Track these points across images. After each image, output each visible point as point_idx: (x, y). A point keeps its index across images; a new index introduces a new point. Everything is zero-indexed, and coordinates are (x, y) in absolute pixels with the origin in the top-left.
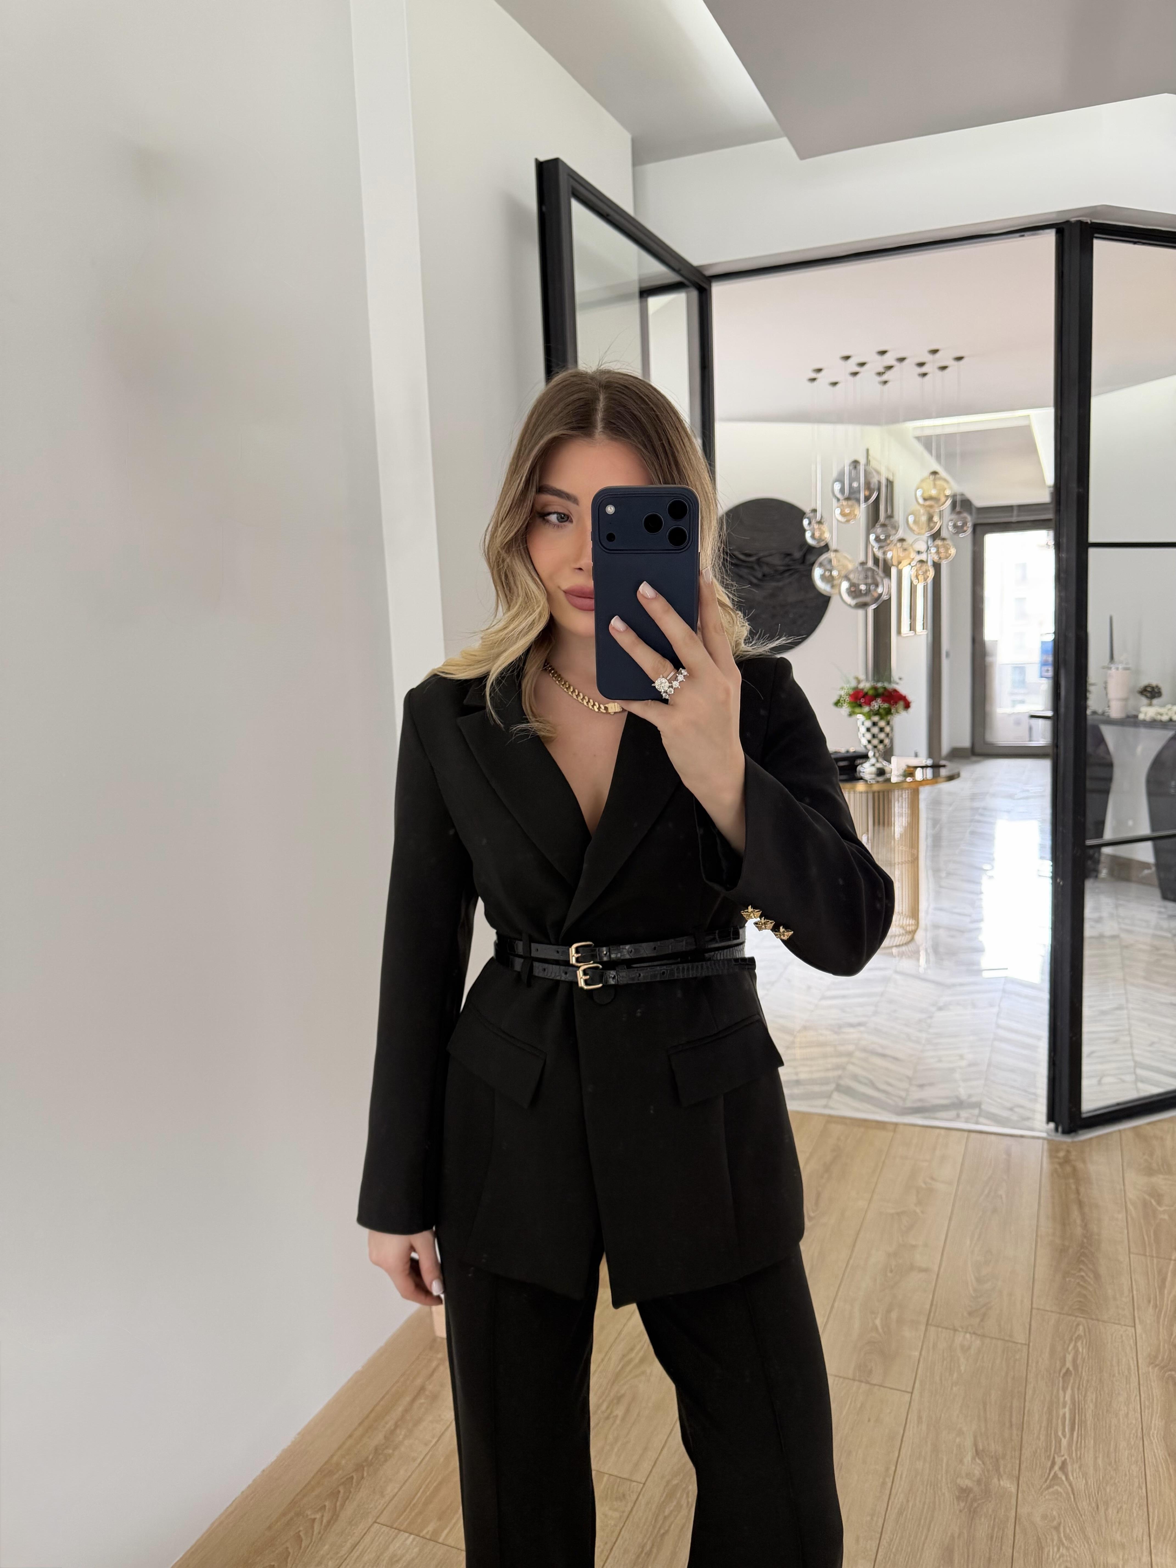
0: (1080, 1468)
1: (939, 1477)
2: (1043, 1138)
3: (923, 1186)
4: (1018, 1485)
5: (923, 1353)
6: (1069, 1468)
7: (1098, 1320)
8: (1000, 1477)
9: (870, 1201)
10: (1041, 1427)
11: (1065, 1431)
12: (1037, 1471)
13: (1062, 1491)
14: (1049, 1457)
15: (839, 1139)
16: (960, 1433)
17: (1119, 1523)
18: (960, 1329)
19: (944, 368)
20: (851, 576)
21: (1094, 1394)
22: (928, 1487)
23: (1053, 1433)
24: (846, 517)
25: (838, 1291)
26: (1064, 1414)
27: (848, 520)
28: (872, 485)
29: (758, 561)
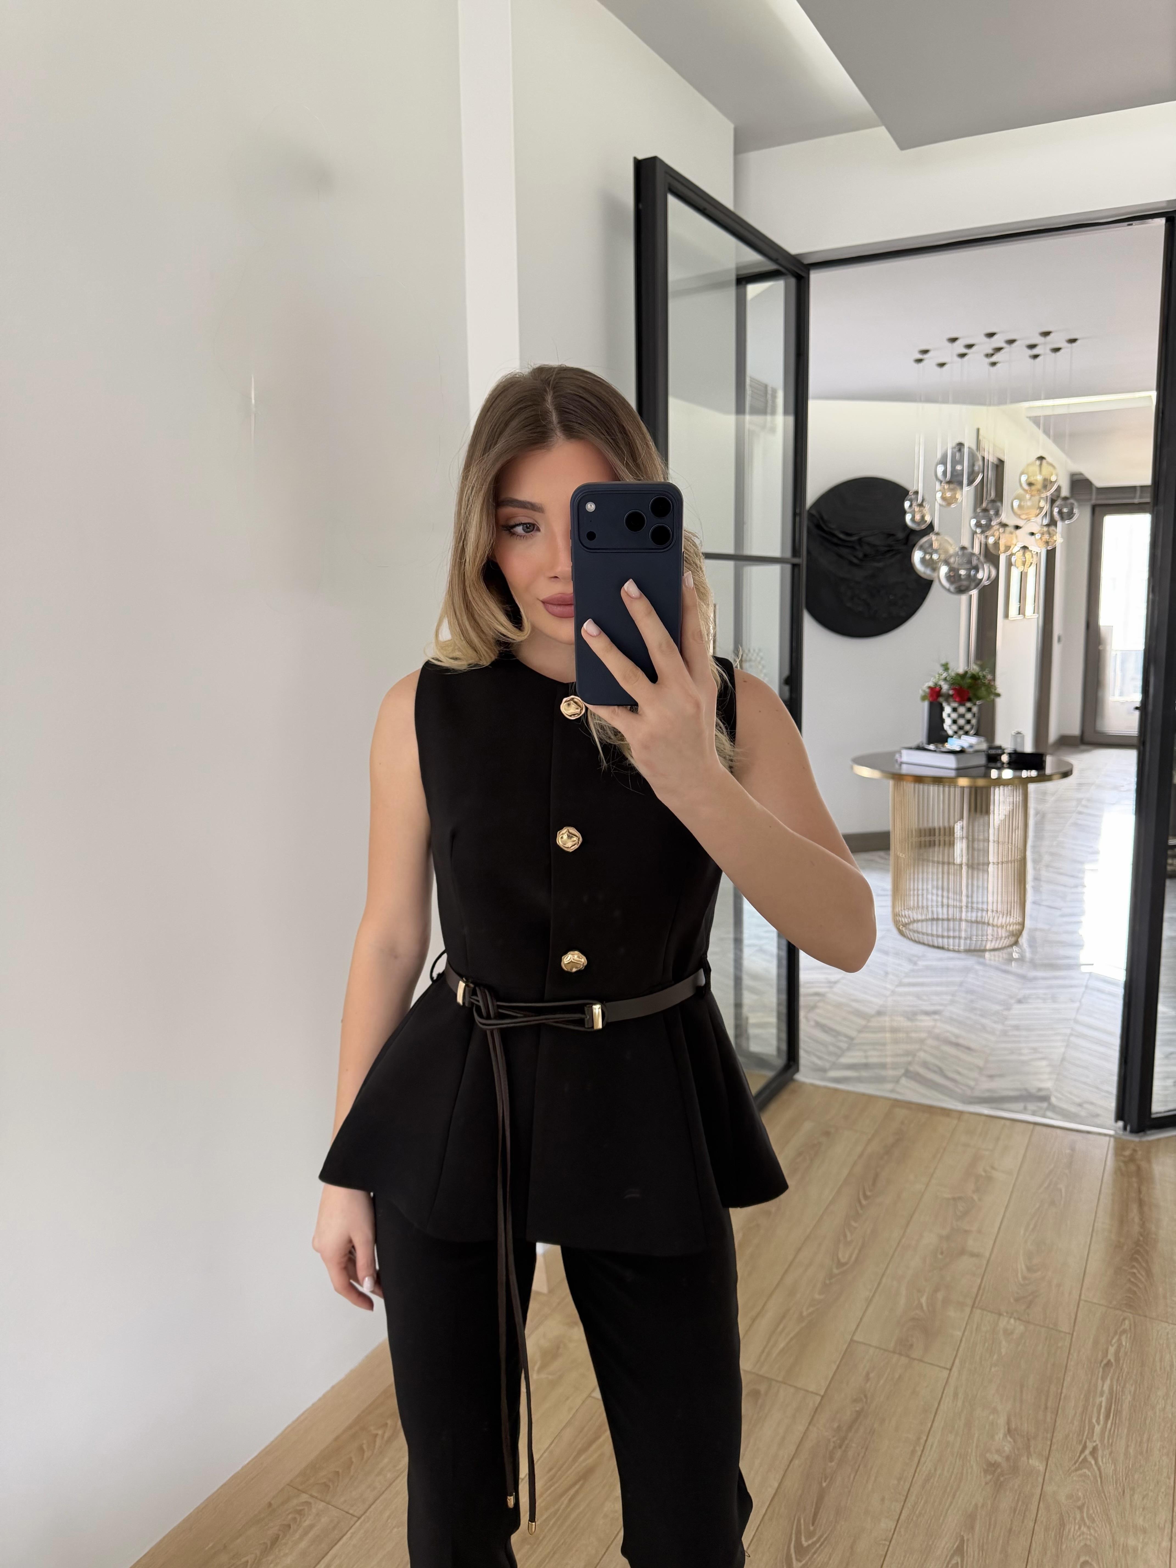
0: (1110, 1454)
1: (969, 1451)
2: (1110, 1136)
3: (983, 1174)
4: (1047, 1465)
5: (966, 1333)
6: (1100, 1453)
7: (1146, 1316)
8: (1029, 1456)
9: (928, 1184)
10: (1075, 1413)
11: (1100, 1419)
12: (1067, 1454)
13: (1090, 1474)
14: (1081, 1441)
15: (902, 1123)
16: (995, 1411)
17: (1144, 1509)
19: (1057, 350)
20: (952, 560)
21: (1134, 1386)
22: (958, 1459)
23: (1087, 1420)
24: (948, 501)
25: (887, 1268)
26: (1101, 1402)
27: (949, 504)
28: (976, 468)
29: (860, 541)
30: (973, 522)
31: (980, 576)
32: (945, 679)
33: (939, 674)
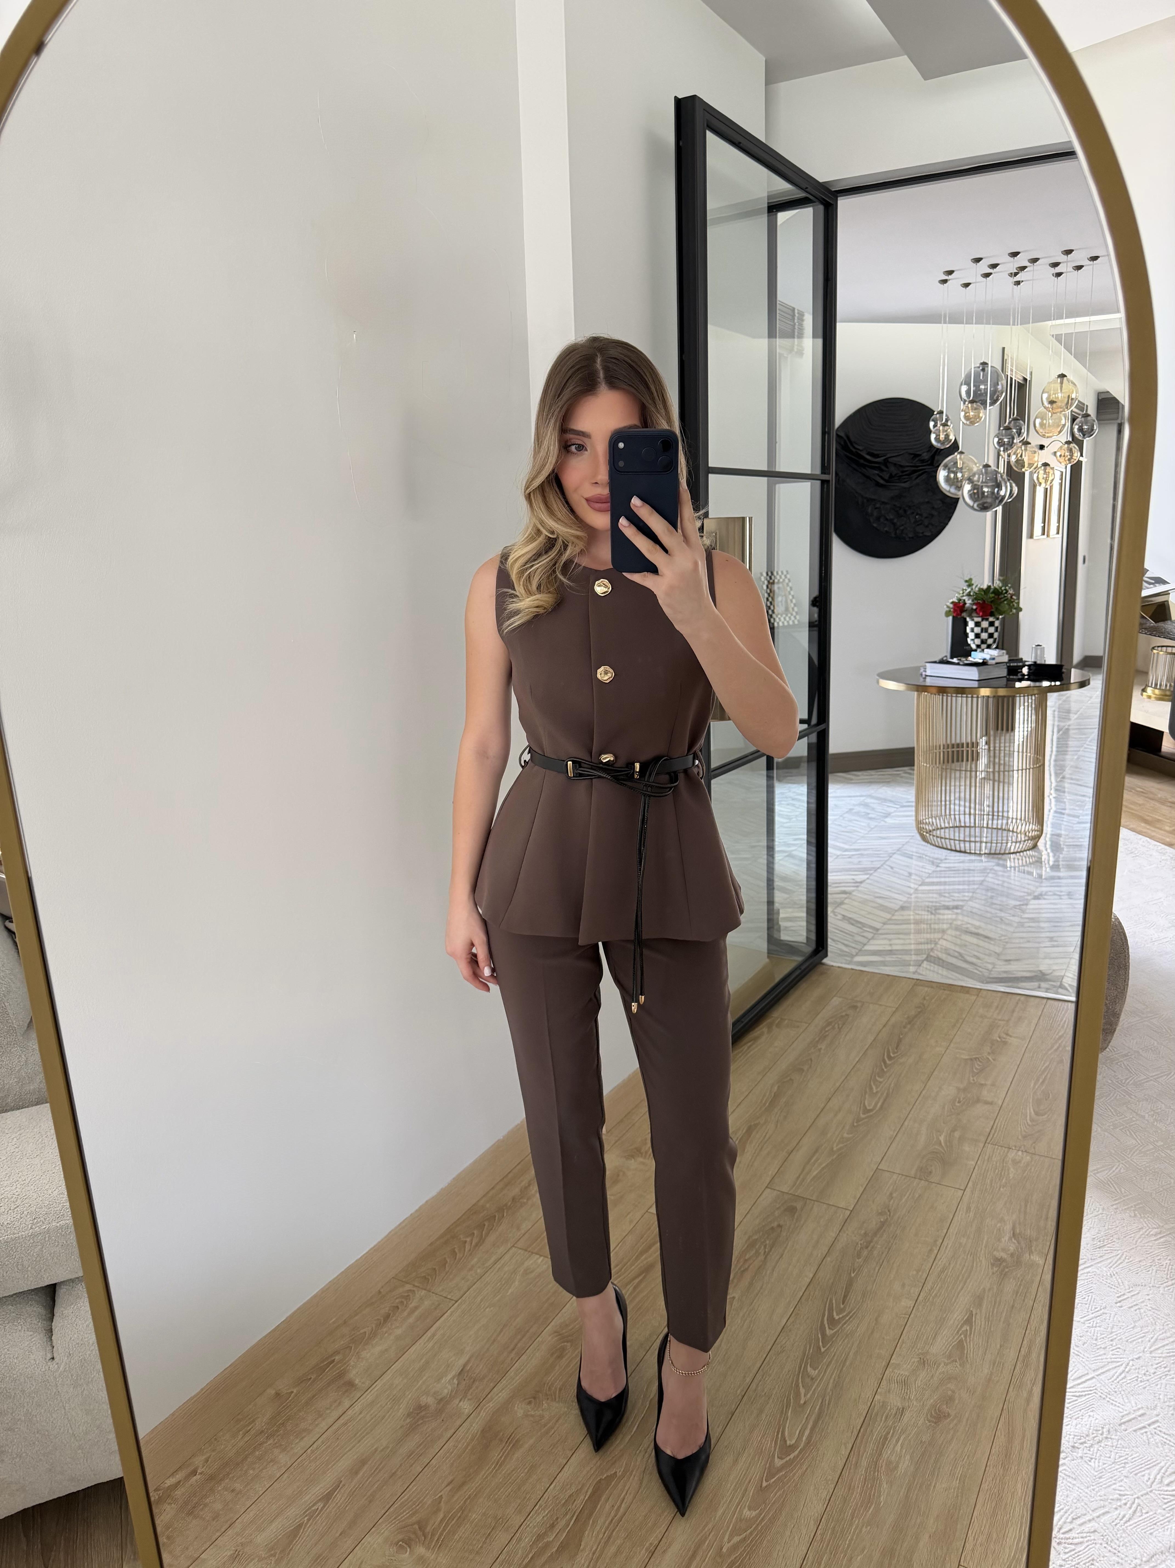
1: (979, 1250)
3: (998, 1039)
4: (1046, 1260)
5: (979, 1162)
8: (1031, 1252)
9: (947, 1048)
15: (924, 999)
16: (1002, 1220)
18: (1014, 1148)
19: (1079, 268)
20: (976, 478)
22: (969, 1256)
24: (971, 421)
25: (909, 1113)
27: (972, 423)
28: (1000, 387)
29: (886, 462)
30: (996, 440)
31: (1002, 493)
32: (969, 595)
33: (963, 590)
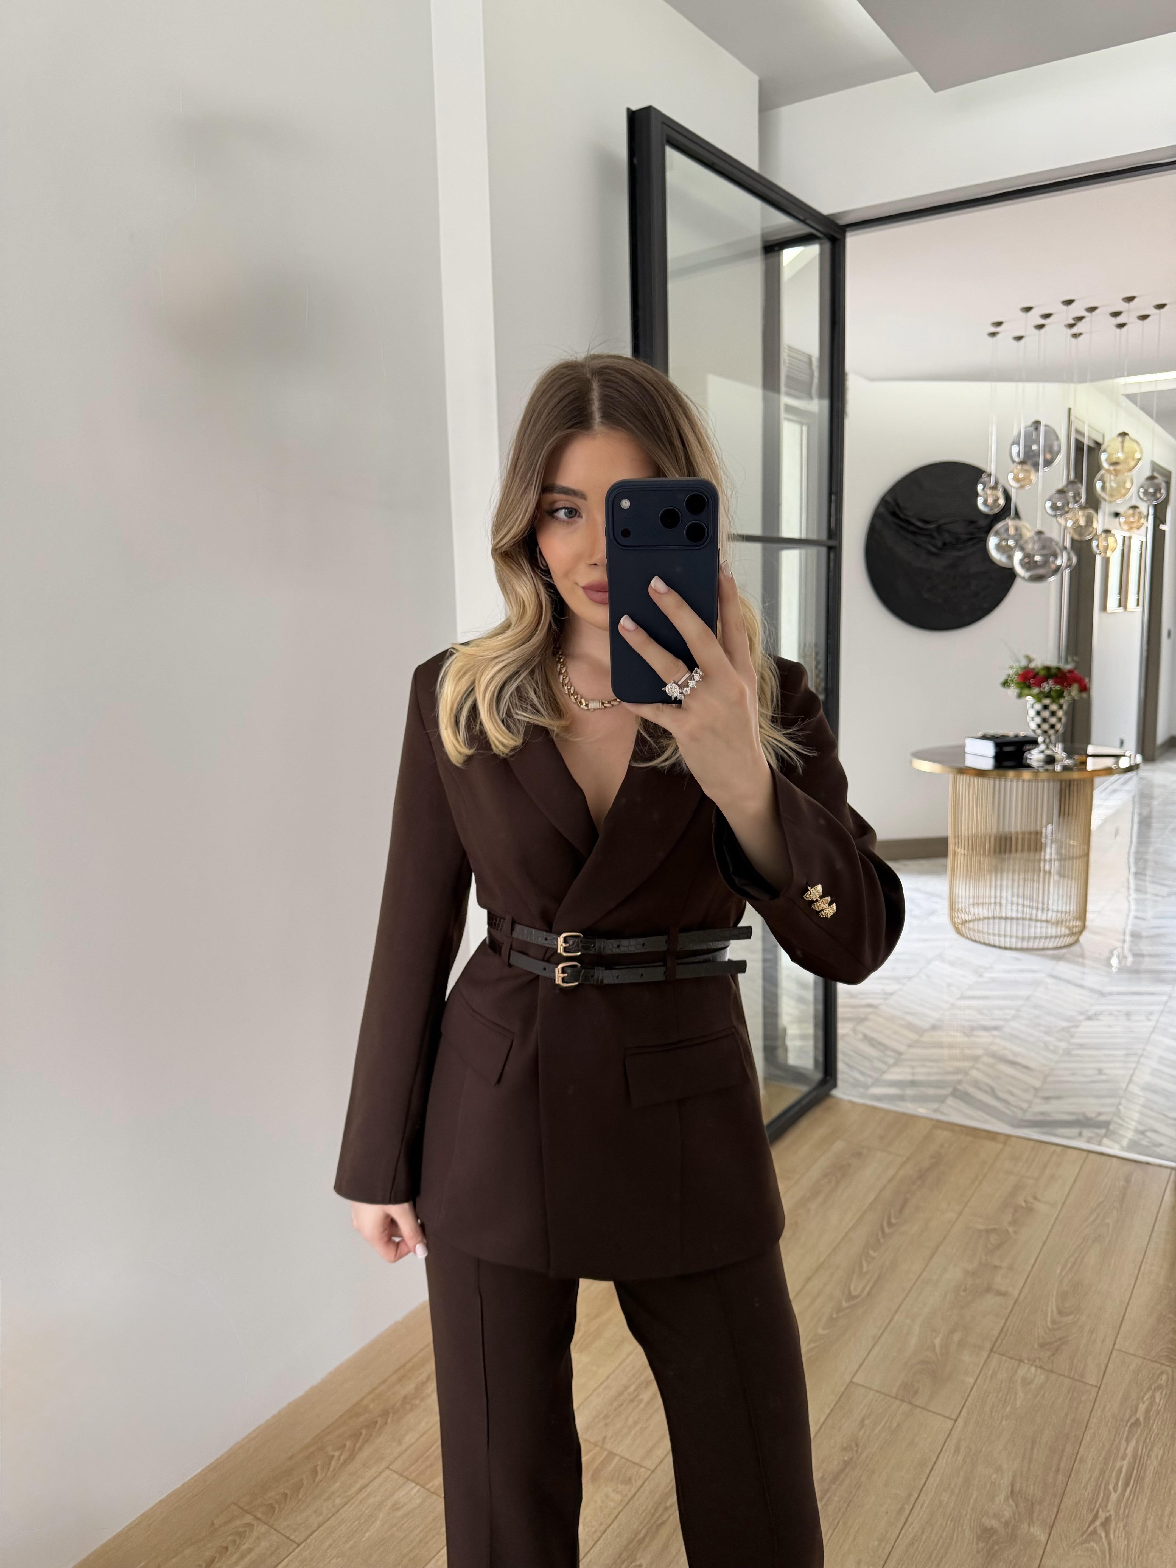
0: (1124, 1527)
1: (964, 1513)
3: (1023, 1204)
4: (1050, 1535)
5: (979, 1382)
6: (1113, 1525)
8: (1031, 1523)
9: (960, 1214)
10: (1091, 1477)
11: (1117, 1485)
12: (1075, 1523)
13: (1098, 1550)
14: (1092, 1510)
15: (942, 1146)
16: (999, 1470)
18: (1026, 1361)
19: (1145, 317)
20: (1028, 546)
21: (1161, 1451)
22: (949, 1521)
23: (1103, 1486)
24: (1021, 483)
25: (902, 1302)
26: (1121, 1467)
27: (1022, 487)
28: (1055, 448)
29: (939, 528)
31: (1058, 562)
